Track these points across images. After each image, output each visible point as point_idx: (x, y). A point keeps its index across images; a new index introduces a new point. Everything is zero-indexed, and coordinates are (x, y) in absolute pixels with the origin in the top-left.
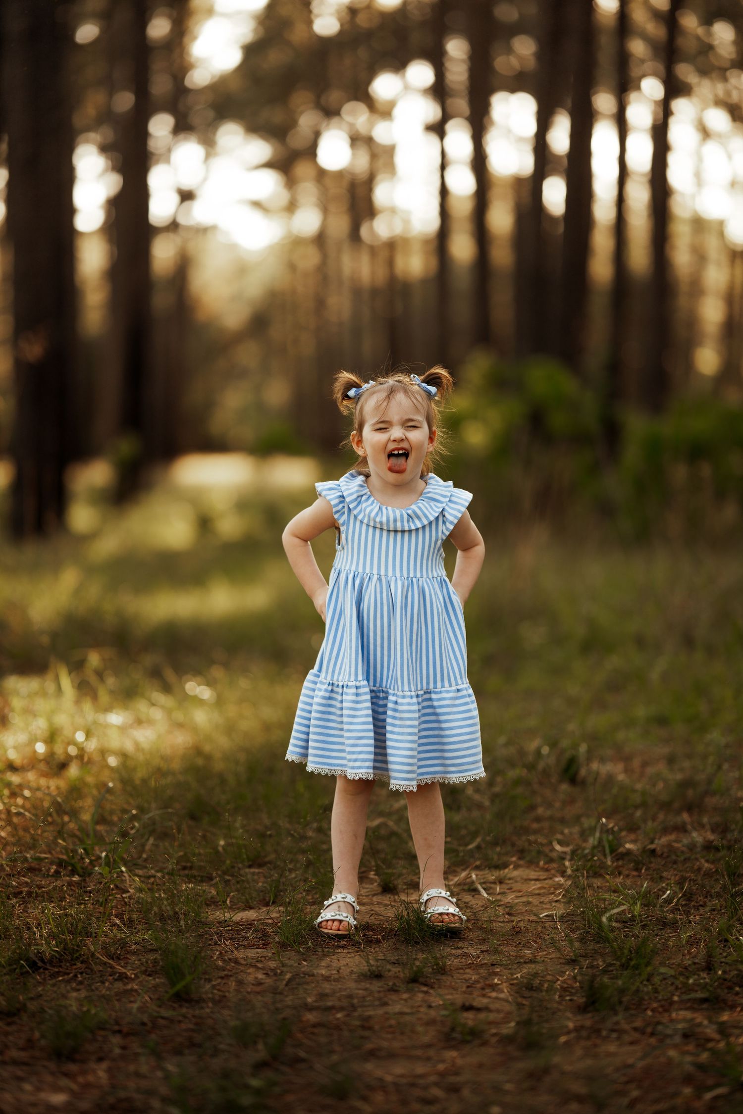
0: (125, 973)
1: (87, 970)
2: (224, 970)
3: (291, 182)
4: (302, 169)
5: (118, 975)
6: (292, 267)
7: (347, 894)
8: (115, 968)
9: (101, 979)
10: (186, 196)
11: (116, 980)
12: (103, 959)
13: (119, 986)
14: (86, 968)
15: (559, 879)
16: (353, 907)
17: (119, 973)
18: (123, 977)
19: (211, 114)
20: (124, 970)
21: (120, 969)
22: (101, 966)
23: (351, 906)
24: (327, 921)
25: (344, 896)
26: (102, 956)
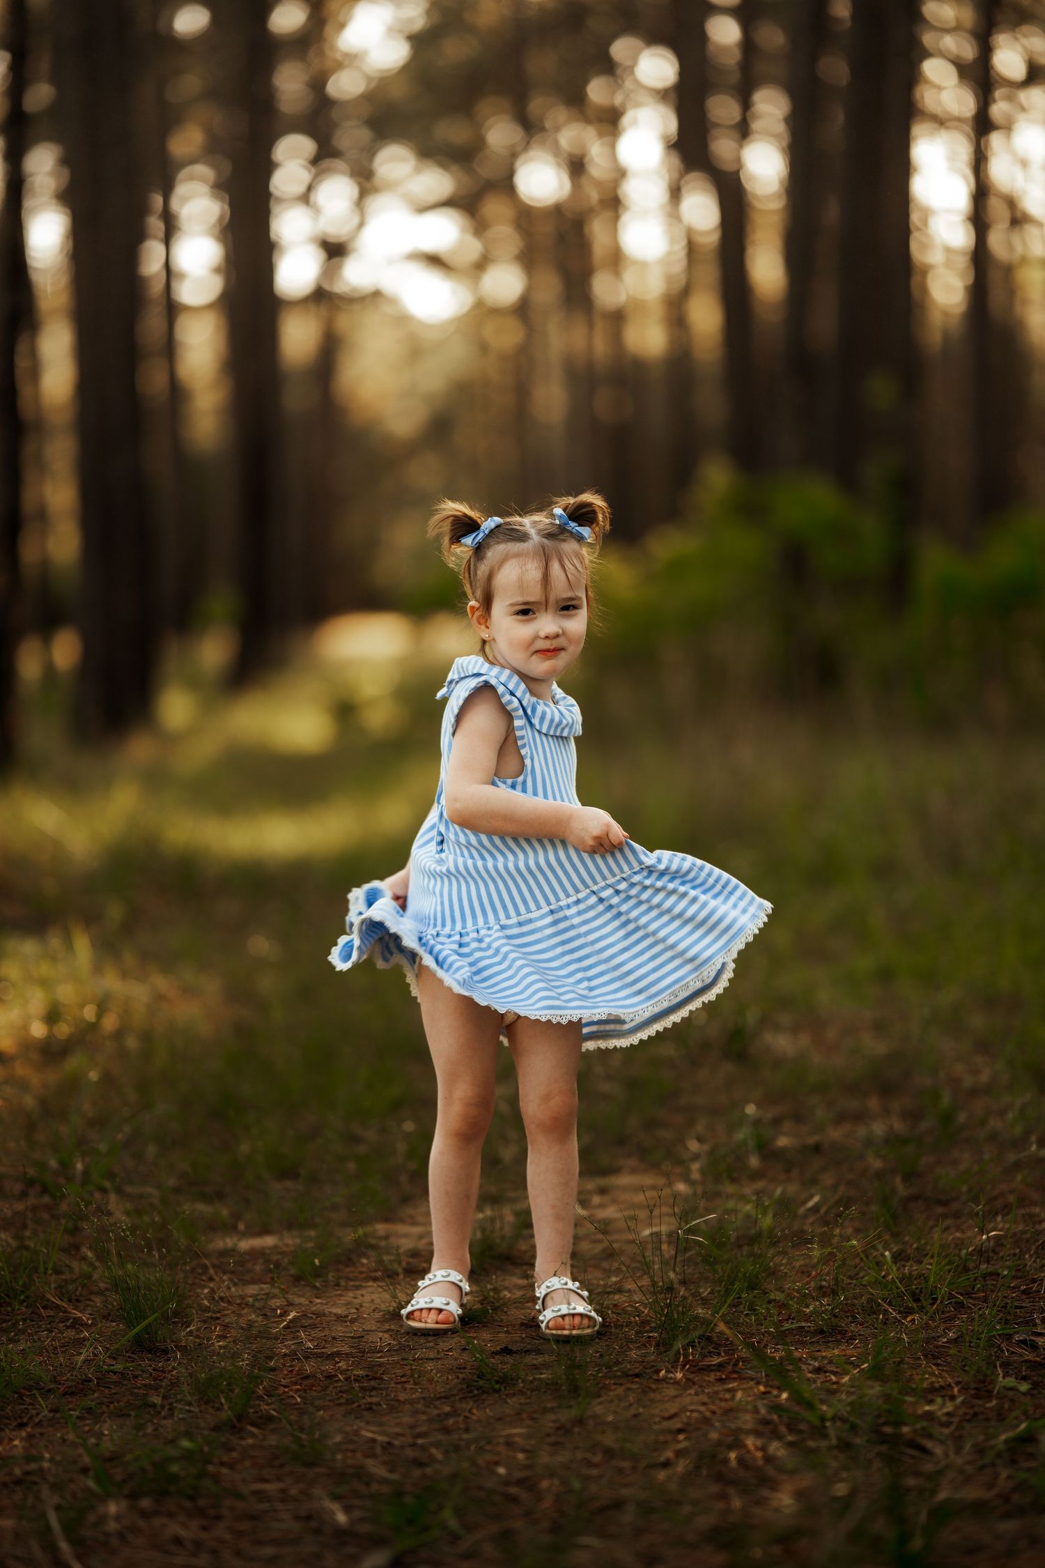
0: (80, 1318)
1: (33, 1315)
2: (209, 1312)
3: (479, 226)
4: (494, 207)
5: (71, 1321)
6: (483, 348)
7: (450, 1271)
8: (70, 1313)
9: (49, 1326)
10: (335, 251)
11: (68, 1327)
12: (55, 1301)
13: (71, 1333)
14: (32, 1313)
15: (681, 1187)
16: (460, 1288)
17: (75, 1318)
18: (77, 1324)
19: (365, 134)
20: (79, 1315)
21: (75, 1314)
22: (52, 1310)
23: (457, 1288)
24: (421, 1310)
25: (445, 1274)
26: (54, 1297)
